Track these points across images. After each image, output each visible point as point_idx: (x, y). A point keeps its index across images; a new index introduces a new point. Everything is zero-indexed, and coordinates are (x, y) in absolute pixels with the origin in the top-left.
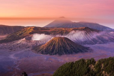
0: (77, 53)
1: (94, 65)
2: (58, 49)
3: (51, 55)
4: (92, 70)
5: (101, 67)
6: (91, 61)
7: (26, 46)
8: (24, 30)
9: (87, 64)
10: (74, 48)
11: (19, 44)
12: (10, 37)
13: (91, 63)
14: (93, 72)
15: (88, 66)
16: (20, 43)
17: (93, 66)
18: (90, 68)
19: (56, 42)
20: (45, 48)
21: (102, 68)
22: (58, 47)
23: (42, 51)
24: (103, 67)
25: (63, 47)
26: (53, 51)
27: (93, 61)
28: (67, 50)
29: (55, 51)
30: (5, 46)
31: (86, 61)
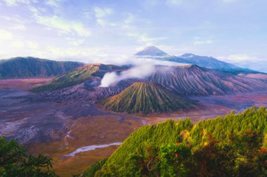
0: (176, 110)
1: (190, 131)
2: (142, 103)
3: (130, 113)
4: (187, 139)
5: (202, 135)
6: (184, 124)
7: (86, 96)
8: (83, 69)
9: (177, 129)
10: (170, 102)
11: (73, 92)
12: (58, 81)
13: (184, 128)
14: (188, 143)
15: (179, 133)
16: (76, 91)
17: (188, 133)
18: (182, 136)
19: (138, 90)
20: (118, 101)
21: (203, 137)
22: (142, 99)
23: (114, 106)
24: (206, 135)
25: (151, 100)
26: (132, 106)
27: (188, 125)
28: (159, 106)
29: (135, 106)
30: (49, 96)
31: (177, 124)
